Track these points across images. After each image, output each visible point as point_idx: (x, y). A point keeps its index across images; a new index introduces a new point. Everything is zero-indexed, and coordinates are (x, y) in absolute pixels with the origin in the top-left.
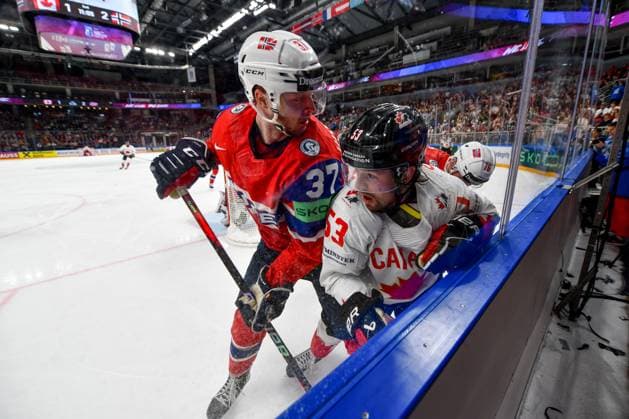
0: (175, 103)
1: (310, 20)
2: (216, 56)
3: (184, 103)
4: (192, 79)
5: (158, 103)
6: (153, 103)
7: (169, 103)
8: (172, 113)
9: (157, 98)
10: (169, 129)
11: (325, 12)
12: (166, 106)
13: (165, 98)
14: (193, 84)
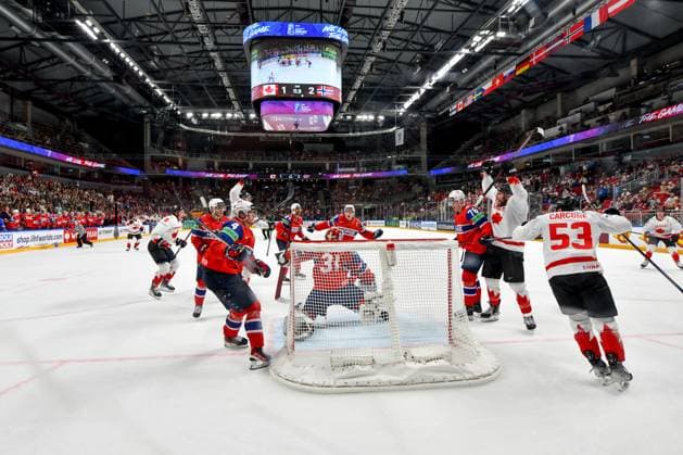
0: (380, 171)
1: (562, 37)
2: (429, 111)
3: (390, 169)
4: (400, 141)
5: (363, 172)
6: (358, 172)
7: (373, 171)
8: (375, 182)
9: (364, 166)
10: (370, 200)
11: (588, 20)
12: (370, 174)
13: (370, 167)
14: (400, 149)
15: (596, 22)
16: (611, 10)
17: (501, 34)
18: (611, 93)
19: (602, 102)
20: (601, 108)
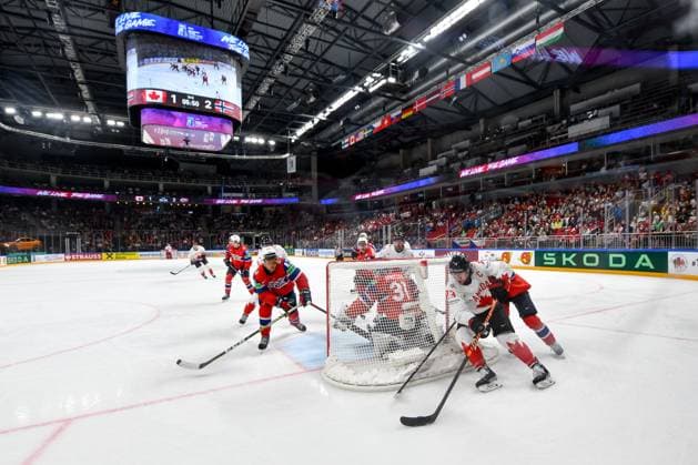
0: (270, 198)
1: (438, 91)
2: (320, 142)
3: (280, 197)
4: (292, 169)
5: (252, 198)
6: (246, 198)
7: (263, 197)
8: (265, 209)
9: (251, 192)
10: (260, 229)
11: (458, 81)
12: (259, 201)
13: (258, 192)
14: (293, 175)
15: (463, 85)
16: (474, 77)
17: (392, 80)
18: (466, 143)
19: (461, 150)
20: (460, 155)
